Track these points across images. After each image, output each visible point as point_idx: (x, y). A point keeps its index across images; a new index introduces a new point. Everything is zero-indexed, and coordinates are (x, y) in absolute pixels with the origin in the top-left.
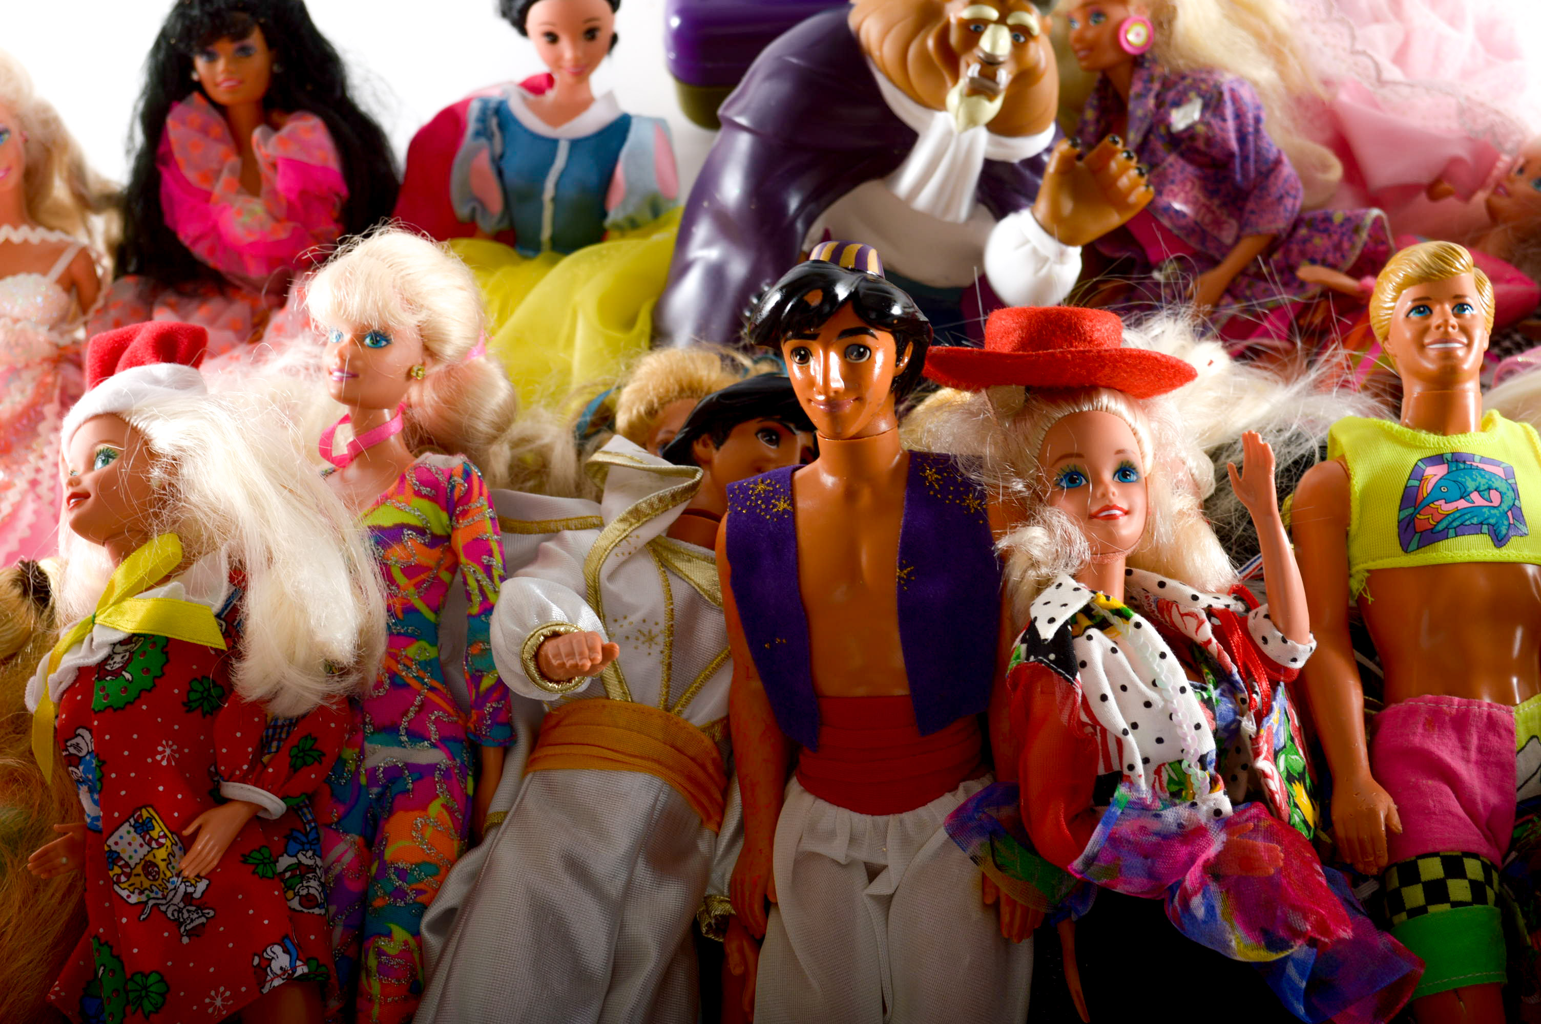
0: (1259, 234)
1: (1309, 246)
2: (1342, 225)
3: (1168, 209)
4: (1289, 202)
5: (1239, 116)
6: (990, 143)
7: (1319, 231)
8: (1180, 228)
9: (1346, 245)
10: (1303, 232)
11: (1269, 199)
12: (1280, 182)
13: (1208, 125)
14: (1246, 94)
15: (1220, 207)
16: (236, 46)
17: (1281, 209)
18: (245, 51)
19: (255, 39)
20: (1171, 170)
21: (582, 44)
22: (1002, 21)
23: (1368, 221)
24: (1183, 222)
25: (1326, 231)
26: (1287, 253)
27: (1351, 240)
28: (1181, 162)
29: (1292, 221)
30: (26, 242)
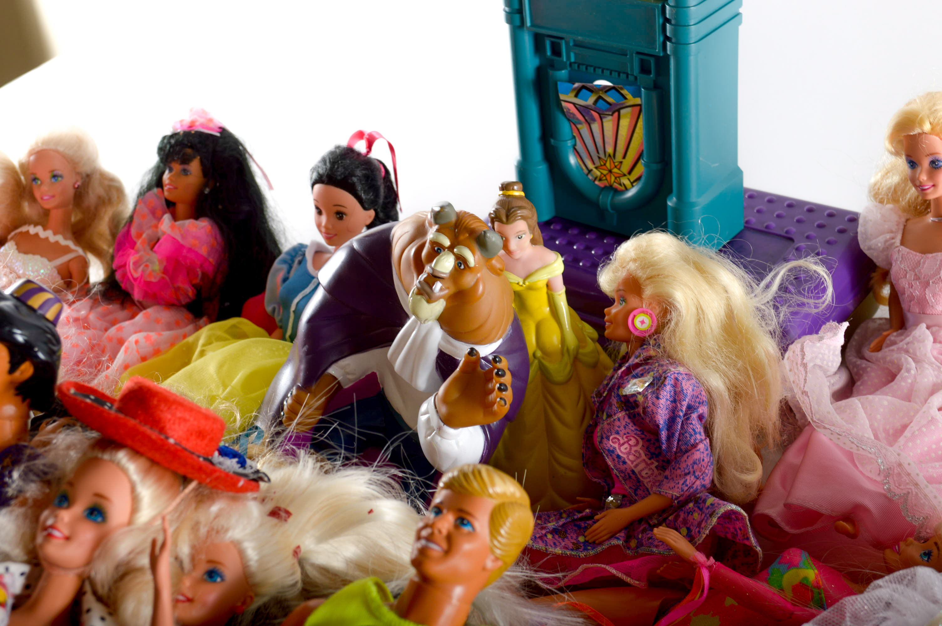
0: (660, 494)
1: (690, 517)
2: (708, 507)
3: (611, 452)
4: (690, 479)
5: (675, 400)
6: (443, 338)
7: (699, 508)
8: (621, 471)
9: (703, 525)
10: (691, 505)
11: (679, 472)
12: (690, 462)
13: (646, 397)
14: (688, 387)
15: (656, 467)
16: (181, 167)
17: (681, 482)
18: (185, 172)
19: (195, 166)
20: (617, 423)
21: (334, 219)
22: (451, 249)
23: (722, 510)
24: (622, 467)
25: (701, 509)
26: (677, 517)
27: (706, 522)
28: (627, 419)
29: (687, 493)
30: (47, 239)
